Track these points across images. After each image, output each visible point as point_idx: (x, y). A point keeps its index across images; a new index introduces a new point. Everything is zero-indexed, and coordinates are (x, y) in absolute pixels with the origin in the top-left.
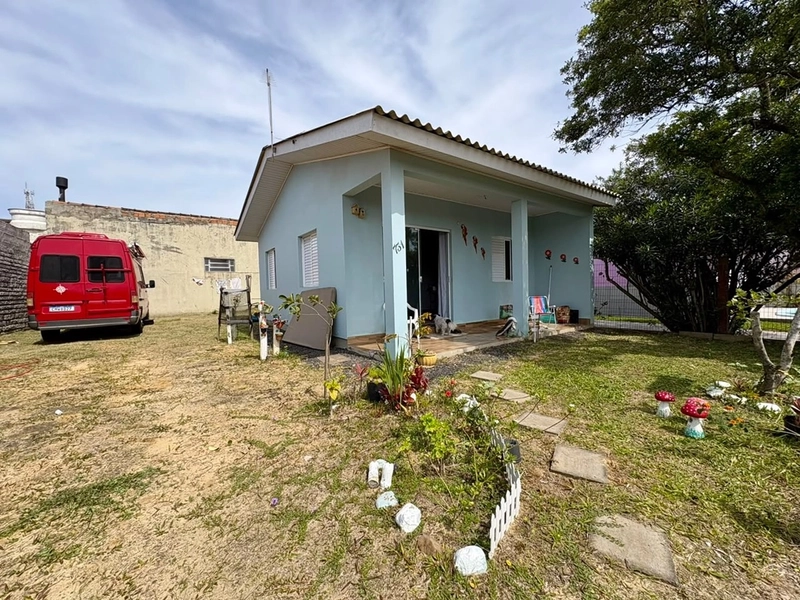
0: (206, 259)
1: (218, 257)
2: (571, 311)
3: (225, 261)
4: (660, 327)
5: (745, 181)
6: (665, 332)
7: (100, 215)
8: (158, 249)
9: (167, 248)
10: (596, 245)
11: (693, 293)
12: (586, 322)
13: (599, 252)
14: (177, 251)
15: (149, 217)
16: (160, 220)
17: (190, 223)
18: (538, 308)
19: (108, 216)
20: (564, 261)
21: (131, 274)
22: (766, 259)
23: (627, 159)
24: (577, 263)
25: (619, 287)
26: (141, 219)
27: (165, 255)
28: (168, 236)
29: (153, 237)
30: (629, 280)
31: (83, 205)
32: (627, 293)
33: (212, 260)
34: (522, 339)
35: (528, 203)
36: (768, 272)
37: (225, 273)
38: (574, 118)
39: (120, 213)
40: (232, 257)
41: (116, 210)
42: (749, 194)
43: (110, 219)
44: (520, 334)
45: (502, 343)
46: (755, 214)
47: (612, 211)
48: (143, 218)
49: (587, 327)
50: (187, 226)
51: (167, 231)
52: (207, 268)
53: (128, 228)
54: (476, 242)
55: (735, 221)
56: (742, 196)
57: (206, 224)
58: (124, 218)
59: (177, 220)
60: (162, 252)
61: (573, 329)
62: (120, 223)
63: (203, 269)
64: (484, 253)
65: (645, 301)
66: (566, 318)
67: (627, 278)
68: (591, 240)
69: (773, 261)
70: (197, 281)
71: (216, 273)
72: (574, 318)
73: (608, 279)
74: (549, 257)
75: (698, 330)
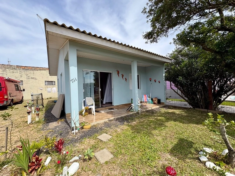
0: (46, 81)
1: (50, 81)
2: (158, 99)
3: (52, 82)
4: (189, 106)
5: (216, 52)
6: (191, 108)
7: (9, 68)
8: (29, 78)
9: (32, 78)
10: (165, 76)
11: (199, 94)
12: (163, 103)
13: (167, 79)
14: (35, 79)
15: (26, 68)
16: (30, 69)
17: (40, 70)
18: (145, 99)
19: (11, 68)
20: (155, 82)
21: (4, 88)
22: (226, 82)
23: (176, 47)
24: (160, 83)
25: (174, 91)
26: (23, 69)
27: (31, 80)
28: (32, 74)
29: (27, 75)
30: (178, 89)
31: (3, 65)
32: (177, 93)
33: (48, 82)
34: (135, 113)
35: (137, 62)
36: (227, 87)
37: (52, 86)
38: (152, 31)
39: (16, 67)
40: (54, 81)
41: (14, 66)
42: (218, 57)
43: (12, 69)
44: (135, 111)
45: (127, 115)
46: (221, 65)
47: (171, 65)
48: (24, 69)
49: (163, 105)
50: (39, 71)
51: (32, 73)
52: (46, 84)
53: (18, 72)
54: (123, 76)
55: (214, 68)
56: (215, 58)
57: (46, 70)
58: (17, 69)
59: (36, 69)
60: (30, 79)
61: (158, 107)
62: (16, 70)
63: (44, 84)
64: (126, 80)
65: (184, 96)
66: (156, 102)
67: (177, 88)
68: (164, 75)
69: (228, 82)
70: (40, 88)
71: (49, 86)
72: (159, 102)
73: (171, 88)
74: (151, 81)
75: (202, 108)
